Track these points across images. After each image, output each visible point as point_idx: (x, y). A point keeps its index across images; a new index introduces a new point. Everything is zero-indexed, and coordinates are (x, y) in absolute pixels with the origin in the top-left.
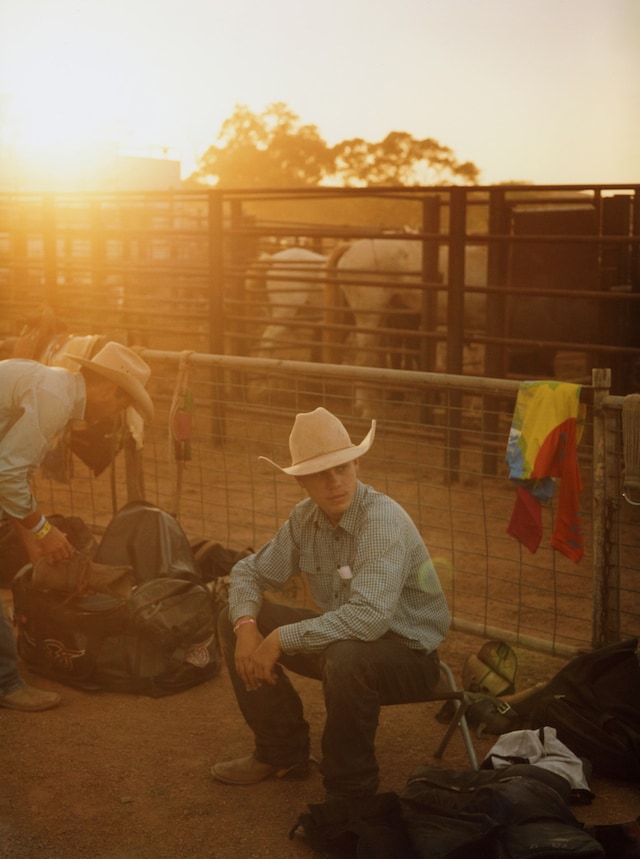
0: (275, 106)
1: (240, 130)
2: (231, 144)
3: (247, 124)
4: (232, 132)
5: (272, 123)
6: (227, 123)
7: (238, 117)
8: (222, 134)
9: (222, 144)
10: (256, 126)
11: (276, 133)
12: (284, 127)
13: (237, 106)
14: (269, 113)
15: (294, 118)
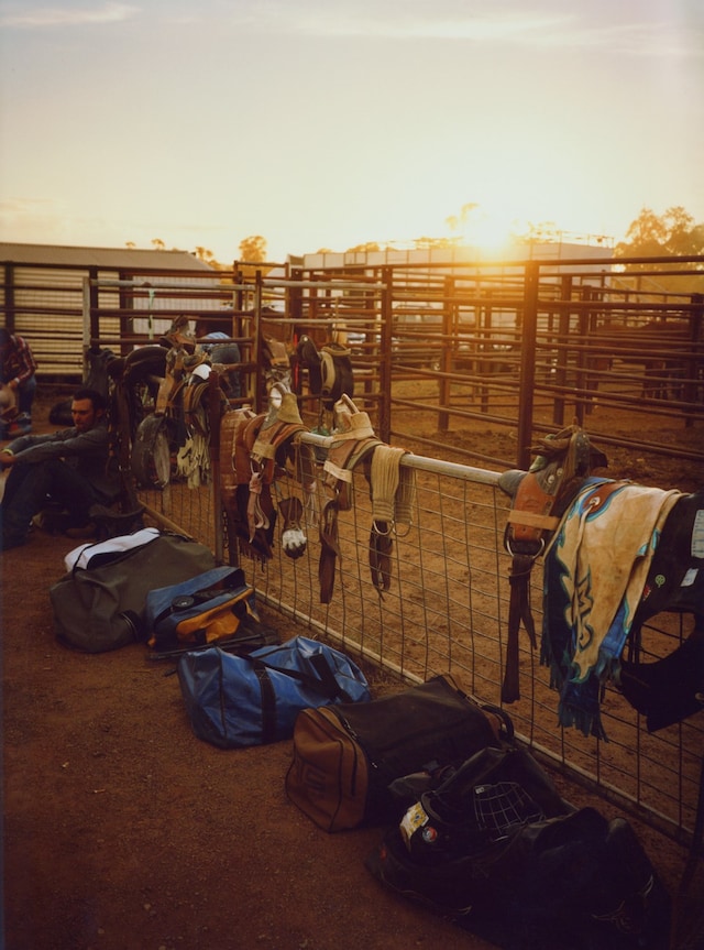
0: (673, 210)
1: (644, 230)
2: (637, 240)
3: (650, 225)
4: (637, 232)
5: (670, 223)
6: (635, 223)
7: (642, 219)
8: (630, 232)
9: (629, 241)
10: (657, 226)
11: (674, 232)
12: (681, 227)
13: (644, 211)
14: (669, 215)
15: (689, 220)
